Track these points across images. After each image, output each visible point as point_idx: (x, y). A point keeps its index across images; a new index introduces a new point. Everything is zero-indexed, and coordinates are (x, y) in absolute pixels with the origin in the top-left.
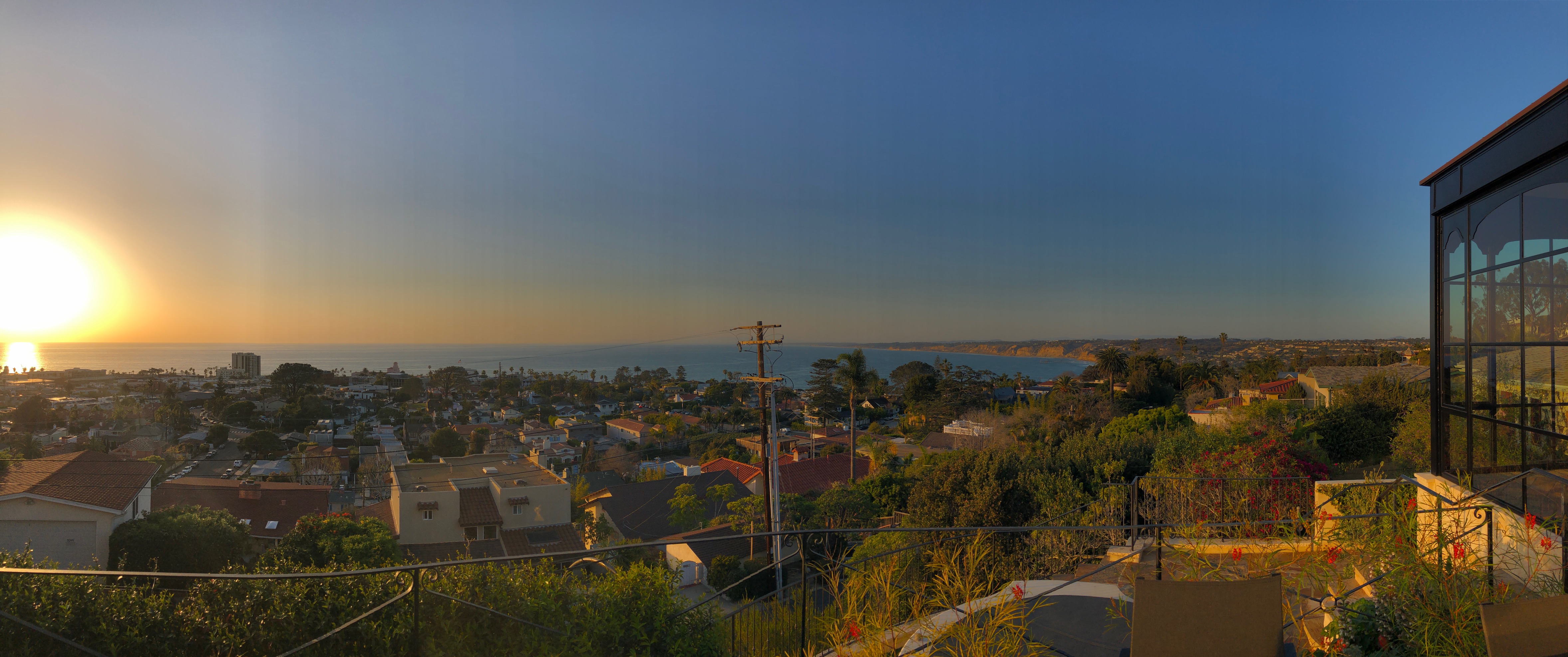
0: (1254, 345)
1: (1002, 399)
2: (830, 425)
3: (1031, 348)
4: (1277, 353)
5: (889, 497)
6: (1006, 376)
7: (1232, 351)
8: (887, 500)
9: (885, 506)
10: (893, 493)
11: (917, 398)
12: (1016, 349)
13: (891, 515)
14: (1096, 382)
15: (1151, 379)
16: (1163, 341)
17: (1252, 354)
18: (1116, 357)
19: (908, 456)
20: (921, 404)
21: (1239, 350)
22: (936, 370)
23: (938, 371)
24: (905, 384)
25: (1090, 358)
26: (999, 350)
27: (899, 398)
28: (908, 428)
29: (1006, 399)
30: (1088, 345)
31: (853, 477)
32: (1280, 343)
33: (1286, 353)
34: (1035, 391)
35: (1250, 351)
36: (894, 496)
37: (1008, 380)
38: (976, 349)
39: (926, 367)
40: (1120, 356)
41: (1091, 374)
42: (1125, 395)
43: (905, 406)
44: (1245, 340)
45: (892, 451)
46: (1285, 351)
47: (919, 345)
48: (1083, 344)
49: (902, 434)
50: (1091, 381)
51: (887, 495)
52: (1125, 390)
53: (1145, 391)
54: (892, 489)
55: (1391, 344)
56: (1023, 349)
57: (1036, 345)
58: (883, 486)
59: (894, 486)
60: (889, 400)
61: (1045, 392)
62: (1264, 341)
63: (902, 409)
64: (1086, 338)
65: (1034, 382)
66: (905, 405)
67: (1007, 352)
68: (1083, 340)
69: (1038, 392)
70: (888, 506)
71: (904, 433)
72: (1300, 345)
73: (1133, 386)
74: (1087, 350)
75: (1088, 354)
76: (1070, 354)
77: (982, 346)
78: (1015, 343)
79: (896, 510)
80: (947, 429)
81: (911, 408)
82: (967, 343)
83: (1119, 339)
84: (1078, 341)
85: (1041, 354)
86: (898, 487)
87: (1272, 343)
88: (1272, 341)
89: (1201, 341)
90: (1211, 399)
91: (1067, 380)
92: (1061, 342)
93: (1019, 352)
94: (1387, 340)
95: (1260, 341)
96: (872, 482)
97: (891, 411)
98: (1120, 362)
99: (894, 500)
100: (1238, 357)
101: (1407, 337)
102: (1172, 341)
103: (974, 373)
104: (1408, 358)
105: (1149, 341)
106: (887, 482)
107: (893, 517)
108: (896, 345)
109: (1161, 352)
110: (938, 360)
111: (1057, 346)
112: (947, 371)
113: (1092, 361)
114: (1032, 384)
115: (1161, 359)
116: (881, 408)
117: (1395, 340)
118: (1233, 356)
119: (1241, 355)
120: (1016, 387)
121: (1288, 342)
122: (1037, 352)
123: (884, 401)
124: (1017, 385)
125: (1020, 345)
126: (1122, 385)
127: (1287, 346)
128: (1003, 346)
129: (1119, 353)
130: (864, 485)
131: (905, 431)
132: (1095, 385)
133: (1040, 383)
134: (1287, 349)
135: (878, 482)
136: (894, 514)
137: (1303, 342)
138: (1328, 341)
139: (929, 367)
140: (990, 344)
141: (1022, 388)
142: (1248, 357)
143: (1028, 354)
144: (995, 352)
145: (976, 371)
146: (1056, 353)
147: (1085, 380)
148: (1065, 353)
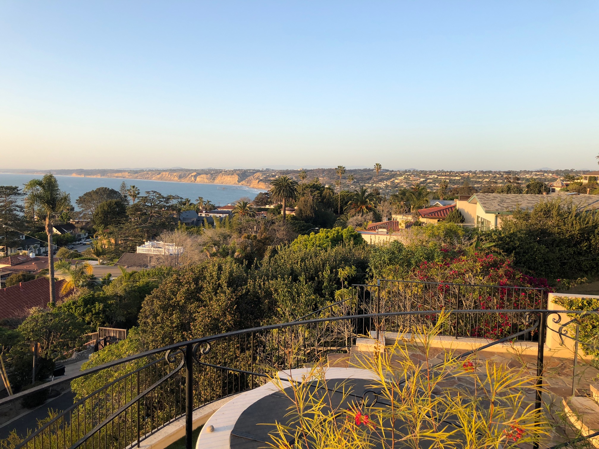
0: (401, 175)
1: (187, 222)
2: (13, 253)
3: (209, 176)
4: (421, 183)
5: (93, 315)
6: (189, 201)
7: (382, 180)
8: (91, 318)
9: (89, 323)
10: (97, 311)
11: (106, 223)
12: (195, 177)
13: (95, 331)
14: (267, 206)
15: (316, 204)
16: (323, 171)
17: (398, 183)
18: (288, 184)
19: (106, 276)
20: (111, 228)
21: (387, 179)
22: (123, 195)
23: (125, 196)
24: (92, 210)
25: (260, 186)
26: (180, 177)
27: (88, 223)
28: (101, 251)
29: (190, 221)
30: (258, 174)
31: (53, 300)
32: (425, 173)
33: (430, 183)
34: (215, 215)
35: (396, 181)
36: (98, 314)
37: (191, 204)
38: (159, 176)
39: (112, 193)
40: (291, 183)
41: (263, 199)
42: (293, 218)
43: (95, 231)
44: (393, 171)
45: (89, 272)
46: (428, 181)
47: (103, 172)
48: (254, 173)
49: (95, 256)
50: (262, 205)
51: (90, 314)
52: (294, 214)
53: (310, 215)
54: (95, 307)
55: (536, 175)
56: (202, 176)
57: (213, 173)
58: (85, 305)
59: (97, 304)
60: (76, 225)
61: (225, 215)
62: (409, 171)
63: (91, 233)
64: (257, 168)
65: (214, 206)
66: (94, 229)
67: (188, 178)
68: (254, 170)
69: (218, 215)
70: (92, 324)
71: (98, 256)
72: (443, 176)
73: (301, 210)
74: (257, 178)
75: (259, 182)
76: (243, 182)
77: (164, 173)
78: (195, 170)
79: (100, 326)
80: (140, 250)
81: (100, 232)
82: (150, 170)
83: (285, 169)
84: (250, 170)
85: (219, 181)
86: (102, 306)
87: (417, 173)
88: (417, 171)
89: (355, 171)
90: (371, 222)
91: (245, 204)
92: (235, 171)
93: (198, 179)
94: (532, 172)
95: (406, 171)
96: (74, 303)
97: (80, 235)
98: (291, 189)
99: (98, 317)
100: (387, 186)
101: (554, 169)
102: (330, 170)
103: (163, 198)
104: (557, 189)
105: (311, 170)
106: (89, 302)
107: (98, 332)
108: (80, 172)
109: (322, 180)
110: (123, 186)
111: (232, 174)
112: (135, 196)
113: (264, 188)
114: (213, 209)
115: (323, 187)
116: (68, 233)
117: (541, 171)
118: (382, 185)
119: (389, 184)
120: (198, 211)
121: (431, 173)
122: (214, 179)
123: (71, 227)
124: (198, 209)
125: (199, 173)
126: (291, 209)
127: (430, 177)
128: (183, 173)
129: (291, 181)
130: (66, 307)
131: (98, 254)
132: (267, 210)
133: (219, 207)
134: (430, 179)
135: (80, 302)
136: (98, 330)
137: (446, 173)
138: (470, 172)
139: (115, 192)
140: (172, 171)
141: (204, 212)
142: (396, 186)
143: (206, 180)
144: (176, 178)
145: (165, 196)
146: (232, 181)
147: (258, 205)
148: (239, 182)
